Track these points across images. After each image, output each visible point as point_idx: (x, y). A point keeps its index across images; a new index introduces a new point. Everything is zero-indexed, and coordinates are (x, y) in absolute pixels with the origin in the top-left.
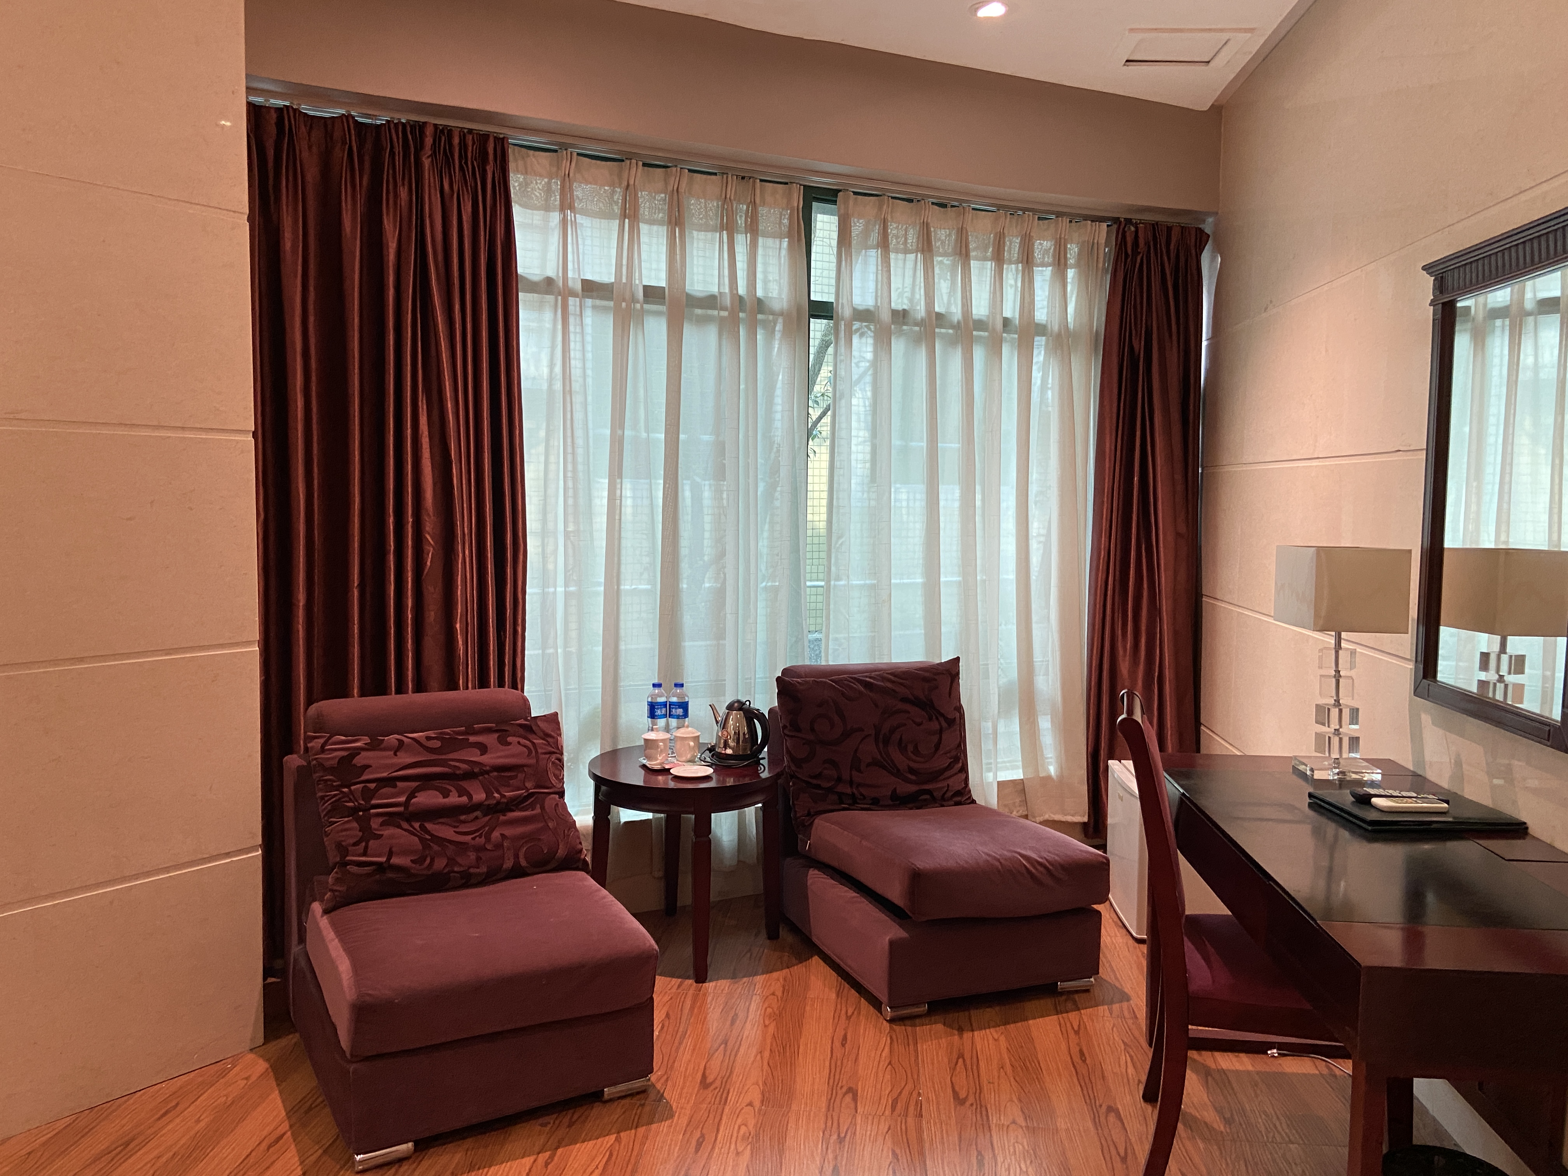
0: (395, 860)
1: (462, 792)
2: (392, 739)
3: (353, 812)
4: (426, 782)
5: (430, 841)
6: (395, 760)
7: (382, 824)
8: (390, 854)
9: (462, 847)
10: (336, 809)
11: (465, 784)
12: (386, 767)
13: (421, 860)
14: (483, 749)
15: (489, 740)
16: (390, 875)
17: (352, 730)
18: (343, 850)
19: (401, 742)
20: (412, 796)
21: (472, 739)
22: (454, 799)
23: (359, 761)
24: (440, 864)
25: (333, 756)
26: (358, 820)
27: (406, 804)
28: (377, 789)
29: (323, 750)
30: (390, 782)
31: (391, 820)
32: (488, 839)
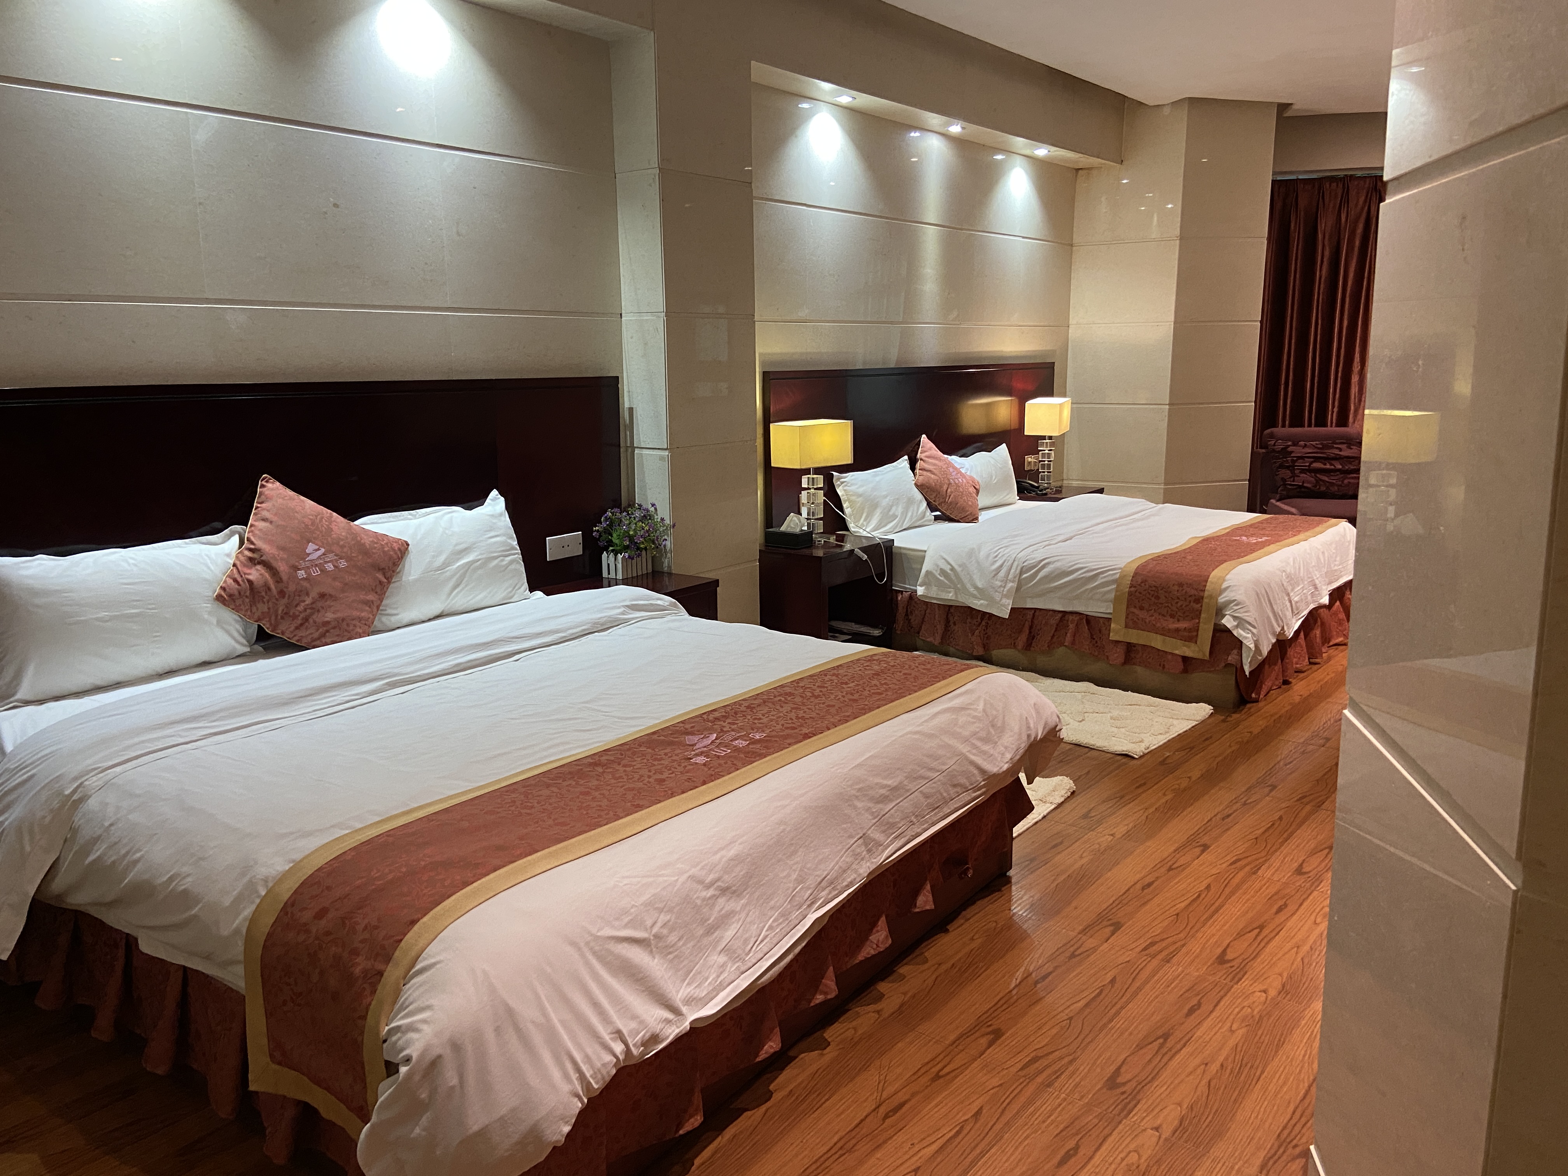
0: (1305, 485)
1: (1331, 465)
2: (1302, 443)
3: (1288, 468)
4: (1317, 459)
5: (1318, 481)
6: (1303, 450)
7: (1300, 472)
8: (1303, 482)
9: (1332, 484)
10: (1281, 466)
11: (1333, 462)
12: (1301, 452)
13: (1315, 486)
14: (1340, 450)
15: (1343, 446)
16: (1303, 490)
17: (1285, 439)
18: (1284, 480)
19: (1306, 445)
20: (1311, 463)
21: (1335, 446)
22: (1328, 466)
23: (1290, 449)
24: (1323, 488)
25: (1279, 447)
26: (1291, 471)
27: (1309, 466)
28: (1297, 460)
29: (1274, 445)
30: (1302, 458)
31: (1303, 471)
32: (1343, 482)
